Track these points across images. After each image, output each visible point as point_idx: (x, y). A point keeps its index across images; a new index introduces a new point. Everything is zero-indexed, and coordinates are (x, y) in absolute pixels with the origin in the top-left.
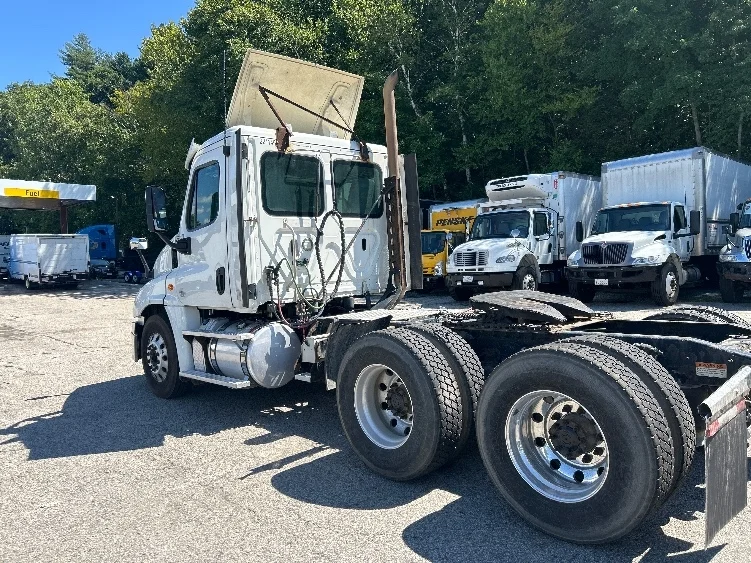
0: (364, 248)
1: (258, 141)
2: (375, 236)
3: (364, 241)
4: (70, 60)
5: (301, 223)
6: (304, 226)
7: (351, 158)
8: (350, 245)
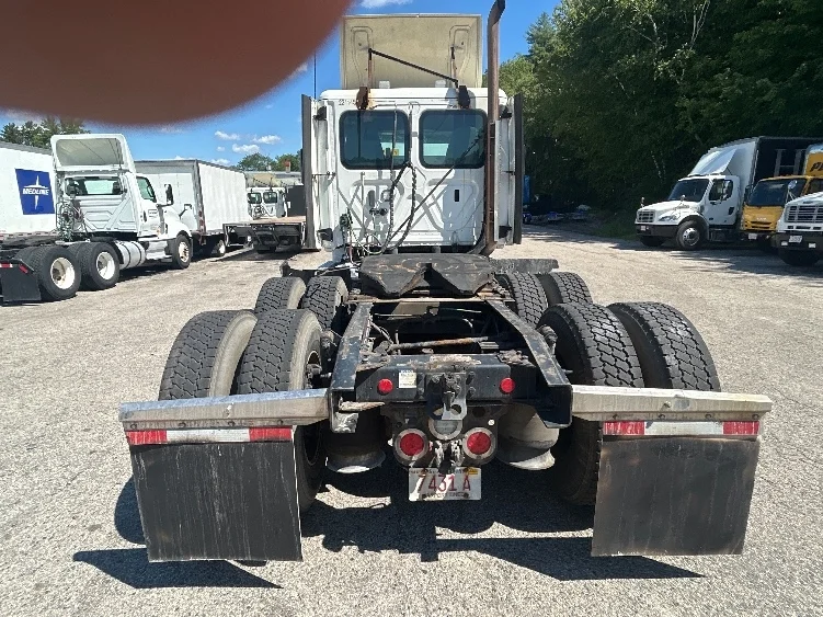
0: (457, 199)
1: (336, 103)
2: (473, 187)
3: (457, 192)
4: (532, 39)
5: (380, 175)
6: (383, 178)
7: (445, 107)
8: (438, 197)
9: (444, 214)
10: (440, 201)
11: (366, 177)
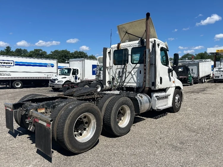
0: (140, 73)
1: (113, 48)
3: (140, 71)
5: (121, 66)
7: (137, 46)
8: (136, 72)
9: (137, 77)
10: (136, 74)
11: (118, 67)
